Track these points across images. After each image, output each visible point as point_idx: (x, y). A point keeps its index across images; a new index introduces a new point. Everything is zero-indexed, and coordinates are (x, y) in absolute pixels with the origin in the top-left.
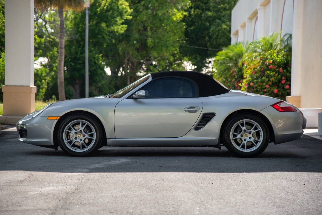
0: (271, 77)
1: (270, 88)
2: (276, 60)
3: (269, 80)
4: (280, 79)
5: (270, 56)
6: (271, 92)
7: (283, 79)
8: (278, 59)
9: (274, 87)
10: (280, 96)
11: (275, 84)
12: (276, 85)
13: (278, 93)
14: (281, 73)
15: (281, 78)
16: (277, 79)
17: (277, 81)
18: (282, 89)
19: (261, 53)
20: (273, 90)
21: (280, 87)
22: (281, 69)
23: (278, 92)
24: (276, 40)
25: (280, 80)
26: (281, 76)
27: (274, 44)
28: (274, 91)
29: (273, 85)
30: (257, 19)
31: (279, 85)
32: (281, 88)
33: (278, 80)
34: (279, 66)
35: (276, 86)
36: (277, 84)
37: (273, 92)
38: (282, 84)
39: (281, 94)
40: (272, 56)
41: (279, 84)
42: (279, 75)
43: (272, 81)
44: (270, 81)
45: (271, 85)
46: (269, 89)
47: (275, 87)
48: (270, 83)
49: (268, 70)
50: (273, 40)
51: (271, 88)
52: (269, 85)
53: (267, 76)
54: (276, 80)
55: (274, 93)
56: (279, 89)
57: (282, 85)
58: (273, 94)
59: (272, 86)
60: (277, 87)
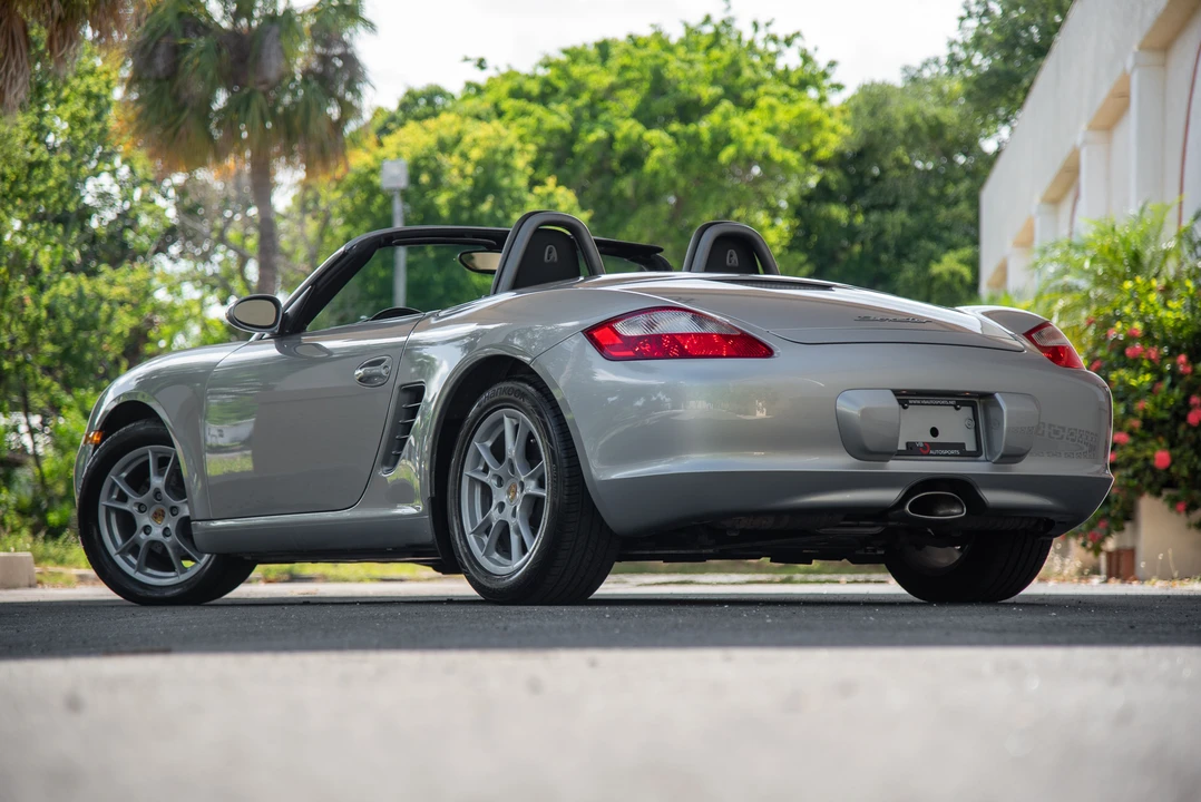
0: (1138, 399)
1: (1134, 445)
2: (1160, 320)
3: (1129, 412)
4: (1180, 404)
5: (1131, 305)
6: (1139, 464)
7: (1195, 405)
8: (1170, 315)
9: (1152, 443)
10: (1182, 483)
11: (1156, 429)
12: (1160, 434)
13: (1173, 469)
14: (1182, 376)
15: (1187, 399)
16: (1167, 406)
17: (1165, 415)
18: (1191, 453)
19: (1092, 295)
20: (1149, 453)
21: (1181, 442)
22: (1183, 358)
23: (1173, 463)
24: (1157, 237)
25: (1182, 413)
26: (1183, 394)
27: (1147, 255)
28: (1153, 457)
29: (1149, 435)
30: (1077, 197)
31: (1176, 434)
32: (1187, 445)
33: (1169, 410)
34: (1175, 350)
35: (1161, 439)
36: (1168, 427)
37: (1151, 462)
38: (1189, 427)
39: (1185, 472)
40: (1143, 307)
41: (1176, 427)
42: (1172, 385)
43: (1141, 414)
44: (1135, 415)
45: (1137, 431)
46: (1130, 451)
47: (1159, 444)
48: (1136, 423)
49: (1123, 367)
50: (1146, 240)
51: (1140, 445)
52: (1131, 433)
53: (1120, 396)
54: (1162, 409)
55: (1153, 470)
56: (1177, 452)
57: (1191, 434)
58: (1148, 472)
59: (1144, 440)
60: (1165, 444)
